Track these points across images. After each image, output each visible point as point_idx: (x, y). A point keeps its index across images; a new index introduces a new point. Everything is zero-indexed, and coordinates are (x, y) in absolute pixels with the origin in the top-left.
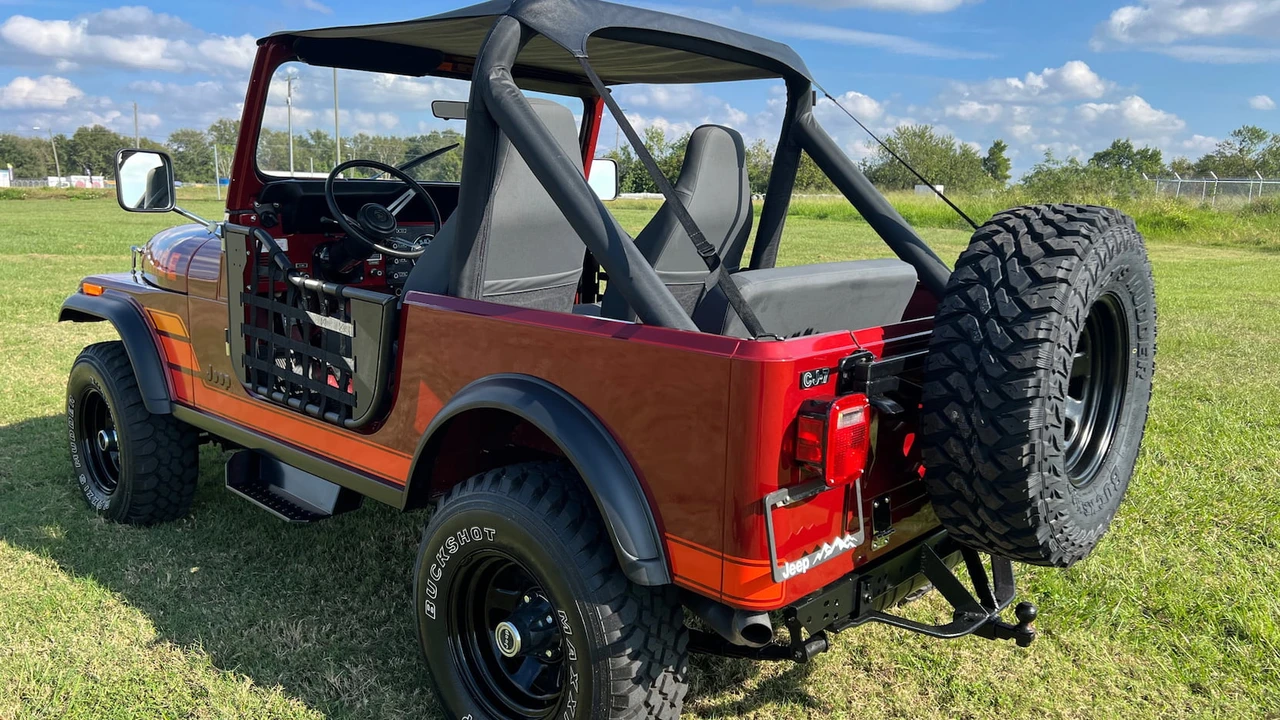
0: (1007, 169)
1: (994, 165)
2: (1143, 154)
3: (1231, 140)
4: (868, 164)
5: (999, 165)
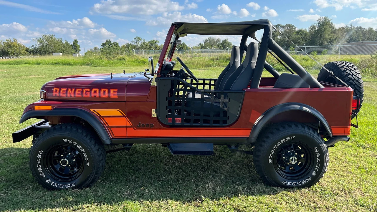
0: (79, 48)
1: (75, 47)
2: (114, 43)
3: (134, 40)
4: (34, 46)
5: (77, 47)
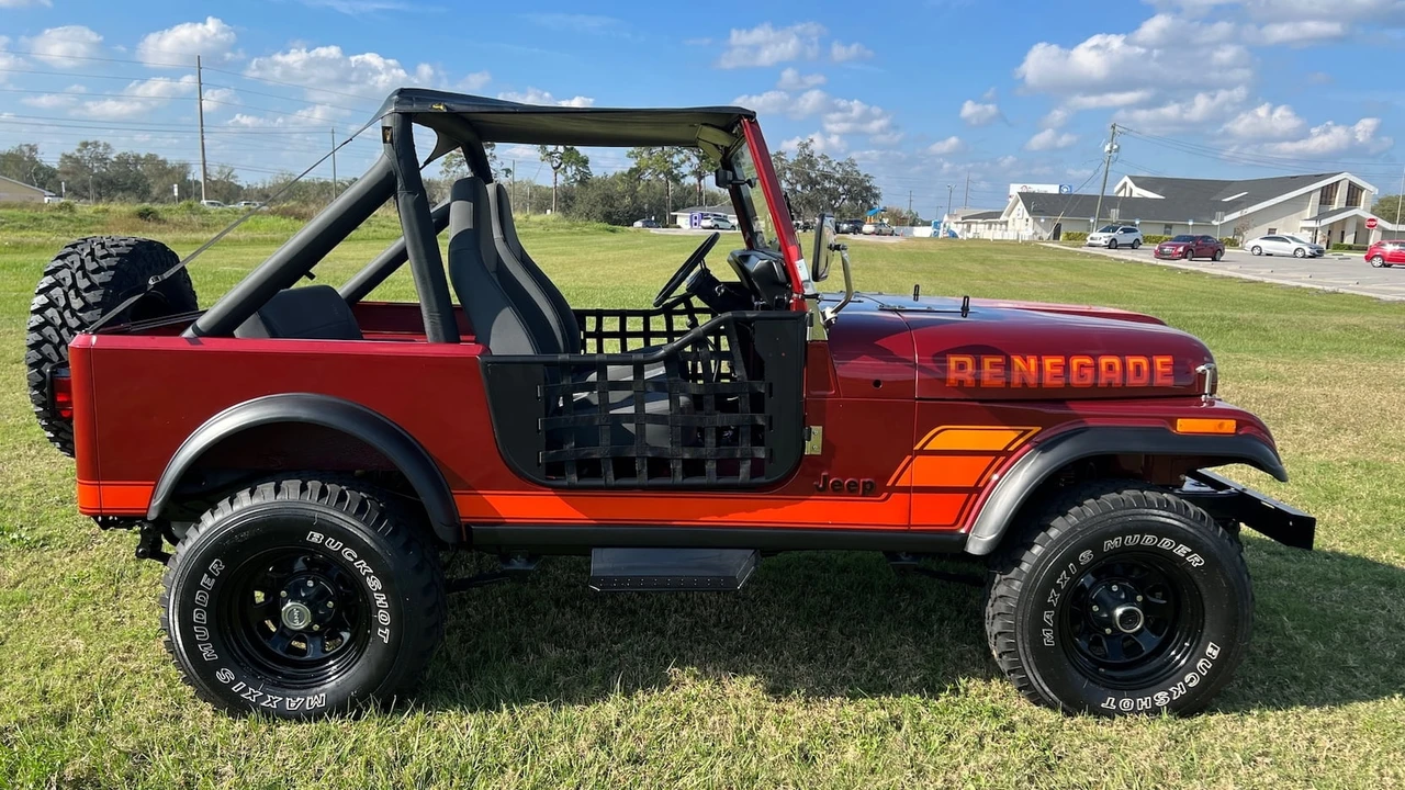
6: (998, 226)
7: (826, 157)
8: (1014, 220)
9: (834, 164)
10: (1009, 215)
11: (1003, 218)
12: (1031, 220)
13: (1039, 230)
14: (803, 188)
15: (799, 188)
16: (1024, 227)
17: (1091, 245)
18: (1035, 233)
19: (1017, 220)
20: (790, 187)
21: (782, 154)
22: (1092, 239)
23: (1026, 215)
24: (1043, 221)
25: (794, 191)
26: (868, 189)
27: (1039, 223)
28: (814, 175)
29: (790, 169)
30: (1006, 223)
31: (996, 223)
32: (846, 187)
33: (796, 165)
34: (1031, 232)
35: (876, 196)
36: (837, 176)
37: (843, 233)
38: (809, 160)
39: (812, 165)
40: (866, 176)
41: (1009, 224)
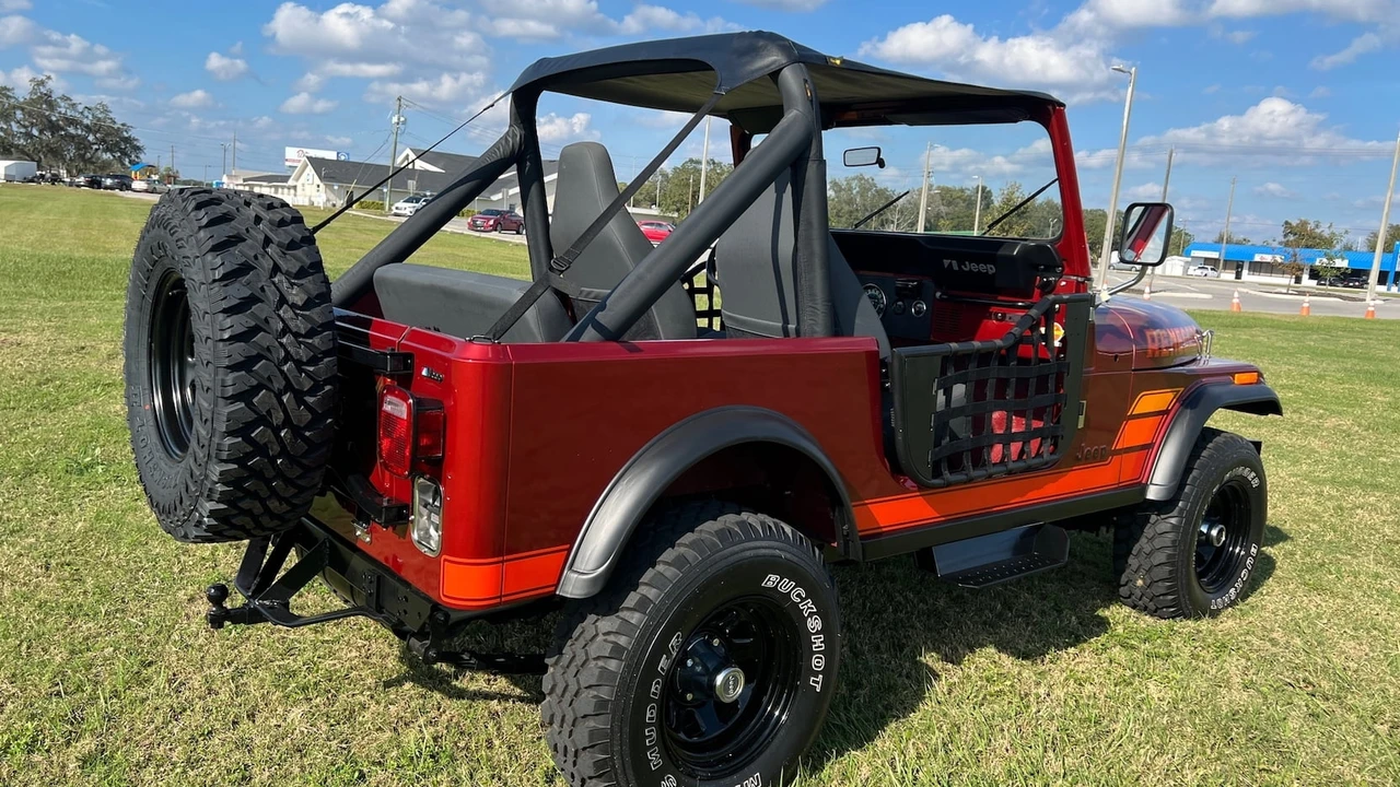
6: (286, 190)
7: (69, 99)
8: (303, 185)
9: (80, 108)
10: (297, 180)
11: (291, 182)
12: (322, 185)
13: (332, 197)
14: (41, 132)
15: (35, 132)
16: (315, 193)
17: (396, 215)
18: (328, 200)
19: (306, 186)
20: (23, 130)
21: (9, 90)
22: (397, 208)
23: (317, 180)
24: (336, 187)
25: (29, 135)
26: (128, 140)
27: (333, 191)
28: (54, 119)
29: (23, 109)
30: (295, 187)
31: (283, 187)
32: (98, 135)
33: (32, 102)
34: (324, 198)
35: (138, 149)
36: (86, 121)
37: (106, 188)
38: (48, 100)
39: (51, 105)
40: (123, 125)
41: (298, 188)
